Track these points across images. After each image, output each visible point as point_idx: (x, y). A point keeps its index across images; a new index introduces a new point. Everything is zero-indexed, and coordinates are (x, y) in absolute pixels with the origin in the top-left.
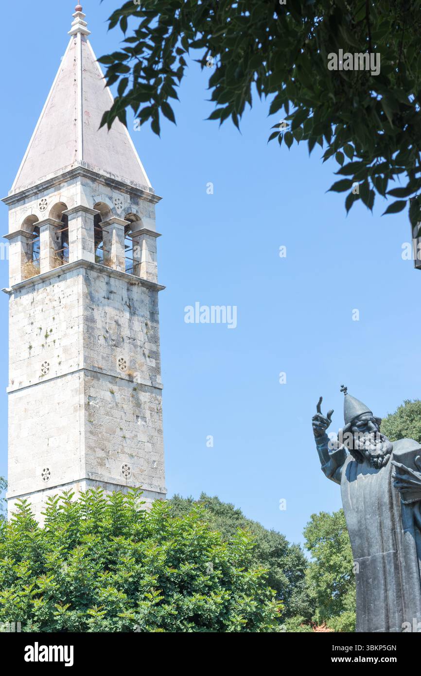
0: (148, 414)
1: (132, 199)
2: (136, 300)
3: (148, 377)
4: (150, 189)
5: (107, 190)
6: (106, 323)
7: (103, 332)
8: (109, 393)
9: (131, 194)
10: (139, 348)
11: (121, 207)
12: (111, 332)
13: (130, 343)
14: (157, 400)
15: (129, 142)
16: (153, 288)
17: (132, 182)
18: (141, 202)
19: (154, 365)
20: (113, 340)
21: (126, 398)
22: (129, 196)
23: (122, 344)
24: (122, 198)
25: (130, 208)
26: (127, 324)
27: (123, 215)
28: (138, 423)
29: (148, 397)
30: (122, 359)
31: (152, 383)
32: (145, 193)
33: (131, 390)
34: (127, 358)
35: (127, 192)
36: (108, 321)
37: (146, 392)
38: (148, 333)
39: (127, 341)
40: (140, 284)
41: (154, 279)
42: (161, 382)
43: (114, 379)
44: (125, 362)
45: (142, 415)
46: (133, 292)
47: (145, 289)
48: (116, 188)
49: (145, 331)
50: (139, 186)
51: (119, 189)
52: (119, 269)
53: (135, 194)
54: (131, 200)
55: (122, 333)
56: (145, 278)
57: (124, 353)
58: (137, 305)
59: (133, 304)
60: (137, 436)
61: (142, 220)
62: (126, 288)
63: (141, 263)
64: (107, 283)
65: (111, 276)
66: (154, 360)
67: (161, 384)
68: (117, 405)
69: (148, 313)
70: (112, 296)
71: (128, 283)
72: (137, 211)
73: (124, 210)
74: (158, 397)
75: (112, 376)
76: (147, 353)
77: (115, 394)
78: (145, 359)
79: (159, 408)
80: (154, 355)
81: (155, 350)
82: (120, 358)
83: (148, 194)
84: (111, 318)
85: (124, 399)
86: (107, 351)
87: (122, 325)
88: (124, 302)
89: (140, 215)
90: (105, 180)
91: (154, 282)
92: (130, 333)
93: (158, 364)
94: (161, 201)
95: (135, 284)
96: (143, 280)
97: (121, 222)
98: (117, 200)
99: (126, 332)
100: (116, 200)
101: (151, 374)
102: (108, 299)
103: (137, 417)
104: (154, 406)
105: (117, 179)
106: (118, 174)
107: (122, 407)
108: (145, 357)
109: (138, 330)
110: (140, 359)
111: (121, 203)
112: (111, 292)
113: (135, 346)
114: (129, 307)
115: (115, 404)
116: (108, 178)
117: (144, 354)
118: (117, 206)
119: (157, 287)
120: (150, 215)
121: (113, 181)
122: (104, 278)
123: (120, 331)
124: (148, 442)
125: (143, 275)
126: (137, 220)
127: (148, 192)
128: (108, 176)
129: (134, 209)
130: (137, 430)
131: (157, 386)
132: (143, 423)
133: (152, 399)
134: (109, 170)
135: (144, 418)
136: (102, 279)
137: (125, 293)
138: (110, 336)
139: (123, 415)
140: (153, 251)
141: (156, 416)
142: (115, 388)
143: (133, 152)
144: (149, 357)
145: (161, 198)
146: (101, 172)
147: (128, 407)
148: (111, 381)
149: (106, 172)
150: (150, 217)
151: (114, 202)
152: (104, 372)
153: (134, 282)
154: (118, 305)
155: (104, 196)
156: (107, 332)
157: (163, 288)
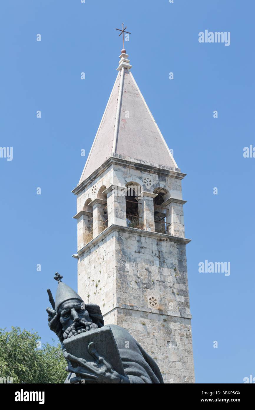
0: (178, 339)
1: (160, 178)
2: (166, 252)
3: (177, 310)
4: (176, 169)
5: (138, 173)
6: (137, 271)
7: (134, 278)
8: (141, 324)
9: (158, 174)
10: (168, 289)
11: (150, 184)
12: (142, 278)
13: (160, 285)
14: (187, 327)
15: (160, 138)
16: (180, 242)
17: (160, 166)
18: (168, 179)
19: (183, 301)
20: (145, 284)
21: (157, 328)
22: (157, 175)
23: (152, 286)
24: (151, 178)
25: (159, 184)
26: (157, 271)
27: (152, 190)
28: (169, 347)
29: (178, 326)
30: (153, 298)
31: (181, 314)
32: (171, 172)
33: (161, 322)
34: (157, 297)
35: (155, 173)
36: (139, 269)
37: (176, 322)
38: (177, 277)
39: (157, 283)
40: (168, 240)
41: (181, 235)
42: (190, 314)
43: (145, 314)
44: (156, 300)
45: (172, 340)
46: (162, 246)
47: (173, 243)
48: (144, 170)
49: (174, 275)
50: (167, 168)
51: (148, 171)
52: (149, 230)
53: (162, 173)
54: (159, 178)
55: (152, 278)
56: (173, 235)
57: (155, 293)
58: (165, 255)
59: (163, 255)
60: (168, 357)
61: (170, 192)
62: (156, 243)
63: (171, 224)
64: (138, 241)
65: (142, 235)
66: (183, 297)
67: (189, 315)
68: (148, 333)
69: (177, 261)
70: (143, 250)
71: (157, 239)
72: (165, 186)
73: (153, 186)
74: (187, 325)
75: (144, 311)
76: (176, 291)
77: (146, 325)
78: (175, 297)
79: (188, 334)
80: (183, 293)
81: (183, 289)
82: (151, 297)
83: (174, 173)
84: (142, 267)
85: (155, 329)
86: (139, 292)
87: (152, 272)
88: (154, 254)
89: (167, 188)
90: (135, 165)
91: (181, 237)
92: (160, 277)
93: (186, 300)
94: (185, 177)
95: (164, 240)
96: (173, 237)
97: (150, 195)
98: (147, 179)
99: (156, 277)
100: (145, 180)
101: (180, 308)
102: (139, 252)
103: (168, 342)
104: (184, 332)
105: (146, 164)
106: (148, 161)
107: (154, 335)
108: (174, 295)
109: (168, 275)
110: (170, 296)
111: (150, 181)
112: (142, 248)
113: (165, 287)
114: (159, 258)
115: (146, 333)
116: (139, 164)
117: (173, 293)
118: (146, 184)
119: (183, 241)
120: (176, 188)
121: (142, 165)
122: (136, 237)
123: (151, 276)
124: (178, 361)
125: (172, 232)
126: (166, 193)
127: (175, 171)
128: (139, 162)
129: (162, 185)
130: (167, 352)
131: (186, 316)
132: (174, 346)
133: (182, 327)
134: (139, 158)
135: (174, 342)
136: (133, 238)
137: (155, 248)
138: (141, 281)
139: (155, 342)
140: (179, 215)
141: (186, 340)
142: (146, 321)
143: (163, 144)
144: (178, 294)
145: (186, 175)
146: (132, 160)
147: (159, 335)
148: (143, 315)
149: (137, 159)
150: (177, 190)
151: (144, 181)
152: (136, 309)
153: (162, 239)
154: (148, 257)
155: (134, 176)
156: (138, 278)
157: (189, 241)
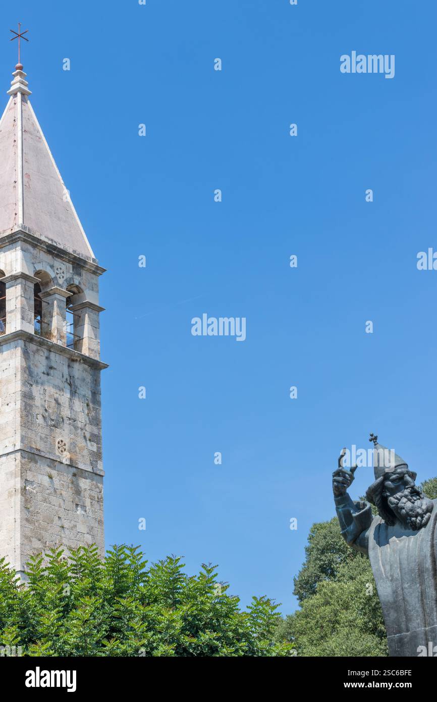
0: (88, 502)
1: (75, 270)
2: (78, 378)
3: (88, 463)
4: (94, 260)
5: (48, 258)
6: (45, 401)
7: (42, 411)
8: (47, 477)
9: (73, 263)
10: (79, 431)
11: (63, 277)
12: (50, 411)
13: (70, 424)
14: (98, 487)
15: (71, 209)
16: (95, 366)
17: (75, 251)
18: (83, 272)
19: (95, 450)
20: (53, 420)
21: (65, 484)
22: (71, 266)
23: (62, 425)
24: (63, 267)
25: (73, 278)
26: (67, 404)
27: (65, 287)
28: (78, 513)
29: (88, 484)
30: (62, 441)
31: (93, 468)
32: (89, 264)
33: (70, 476)
34: (67, 441)
35: (69, 261)
36: (47, 398)
37: (86, 479)
38: (89, 415)
39: (67, 422)
40: (82, 361)
41: (96, 356)
42: (102, 469)
43: (53, 463)
44: (65, 445)
45: (81, 503)
46: (74, 369)
47: (87, 366)
48: (57, 256)
49: (86, 412)
50: (82, 256)
51: (61, 258)
52: (60, 343)
53: (78, 263)
54: (73, 270)
55: (62, 413)
56: (87, 355)
57: (64, 435)
58: (78, 383)
59: (74, 382)
60: (76, 526)
61: (85, 292)
62: (67, 364)
63: (83, 339)
64: (47, 358)
65: (52, 350)
66: (95, 444)
67: (102, 470)
68: (55, 491)
69: (90, 393)
70: (52, 372)
71: (69, 359)
72: (80, 283)
73: (66, 280)
74: (99, 484)
75: (51, 459)
76: (88, 436)
77: (54, 478)
78: (86, 442)
79: (100, 497)
80: (95, 438)
81: (96, 433)
82: (58, 440)
83: (92, 265)
84: (51, 396)
85: (63, 485)
86: (46, 431)
87: (62, 404)
88: (64, 380)
89: (82, 287)
90: (47, 246)
91: (96, 359)
92: (71, 413)
93: (99, 448)
94: (104, 274)
95: (76, 360)
96: (86, 356)
97: (63, 293)
98: (59, 270)
99: (66, 412)
100: (57, 269)
101: (92, 459)
102: (48, 374)
103: (77, 505)
104: (94, 494)
105: (59, 246)
106: (60, 241)
107: (61, 494)
108: (86, 440)
109: (79, 411)
110: (81, 443)
111: (63, 273)
112: (51, 368)
113: (76, 428)
114: (70, 384)
115: (52, 490)
116: (51, 245)
117: (85, 437)
118: (58, 276)
119: (99, 365)
120: (93, 288)
121: (55, 248)
122: (44, 353)
123: (60, 410)
124: (88, 533)
125: (85, 351)
126: (79, 292)
127: (91, 262)
128: (50, 242)
129: (77, 280)
130: (75, 520)
131: (98, 472)
132: (83, 512)
133: (93, 487)
134: (51, 236)
135: (84, 507)
136: (42, 353)
137: (65, 369)
138: (49, 416)
139: (62, 502)
140: (95, 326)
141: (96, 506)
142: (54, 473)
143: (75, 220)
144: (90, 440)
145: (105, 270)
146: (43, 238)
147: (68, 494)
148: (49, 464)
149: (48, 238)
150: (93, 290)
151: (56, 271)
152: (42, 454)
153: (75, 358)
154: (58, 382)
155: (45, 264)
156: (46, 410)
157: (106, 366)
